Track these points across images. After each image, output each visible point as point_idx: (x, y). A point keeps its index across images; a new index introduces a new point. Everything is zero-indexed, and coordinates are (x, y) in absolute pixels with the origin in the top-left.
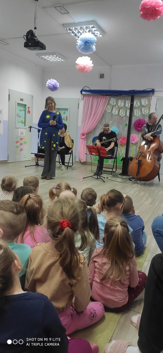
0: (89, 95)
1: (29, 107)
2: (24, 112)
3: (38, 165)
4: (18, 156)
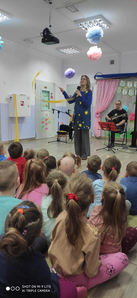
0: (101, 80)
1: (51, 93)
3: (58, 140)
4: (44, 134)
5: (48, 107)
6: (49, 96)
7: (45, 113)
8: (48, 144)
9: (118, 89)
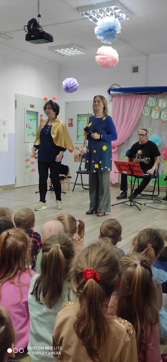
0: (119, 96)
1: (41, 115)
2: (35, 122)
4: (29, 179)
6: (37, 120)
7: (31, 145)
9: (145, 111)
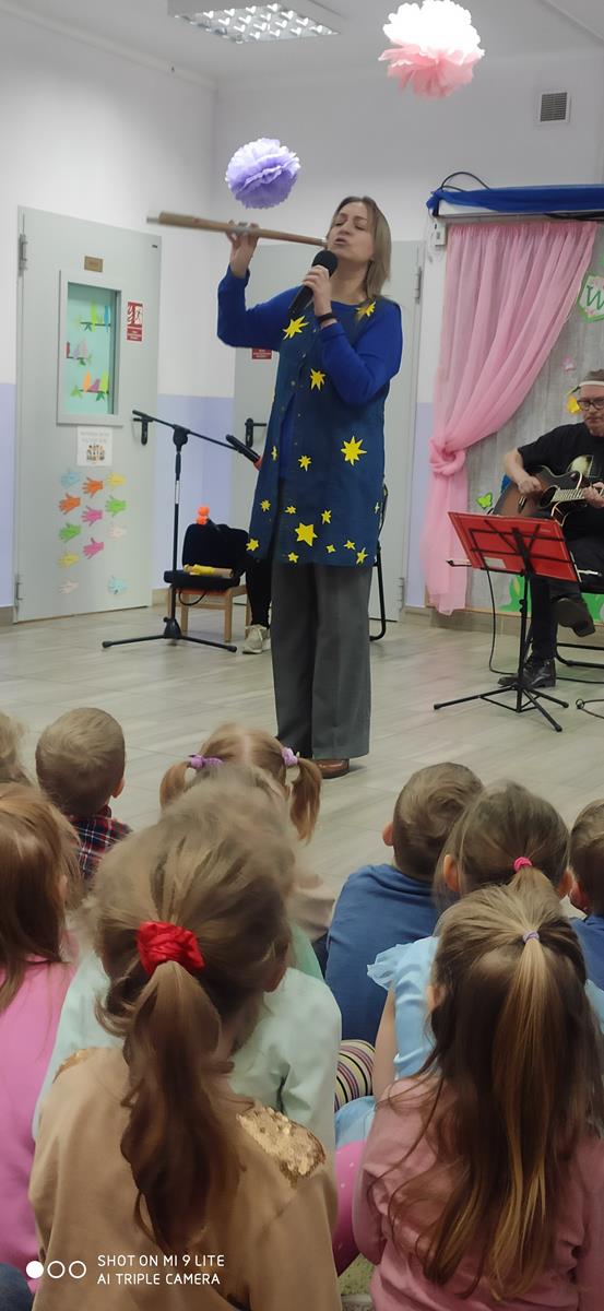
0: (479, 224)
1: (133, 305)
2: (105, 333)
3: (174, 633)
4: (75, 586)
5: (104, 403)
6: (114, 326)
7: (84, 438)
8: (99, 654)
